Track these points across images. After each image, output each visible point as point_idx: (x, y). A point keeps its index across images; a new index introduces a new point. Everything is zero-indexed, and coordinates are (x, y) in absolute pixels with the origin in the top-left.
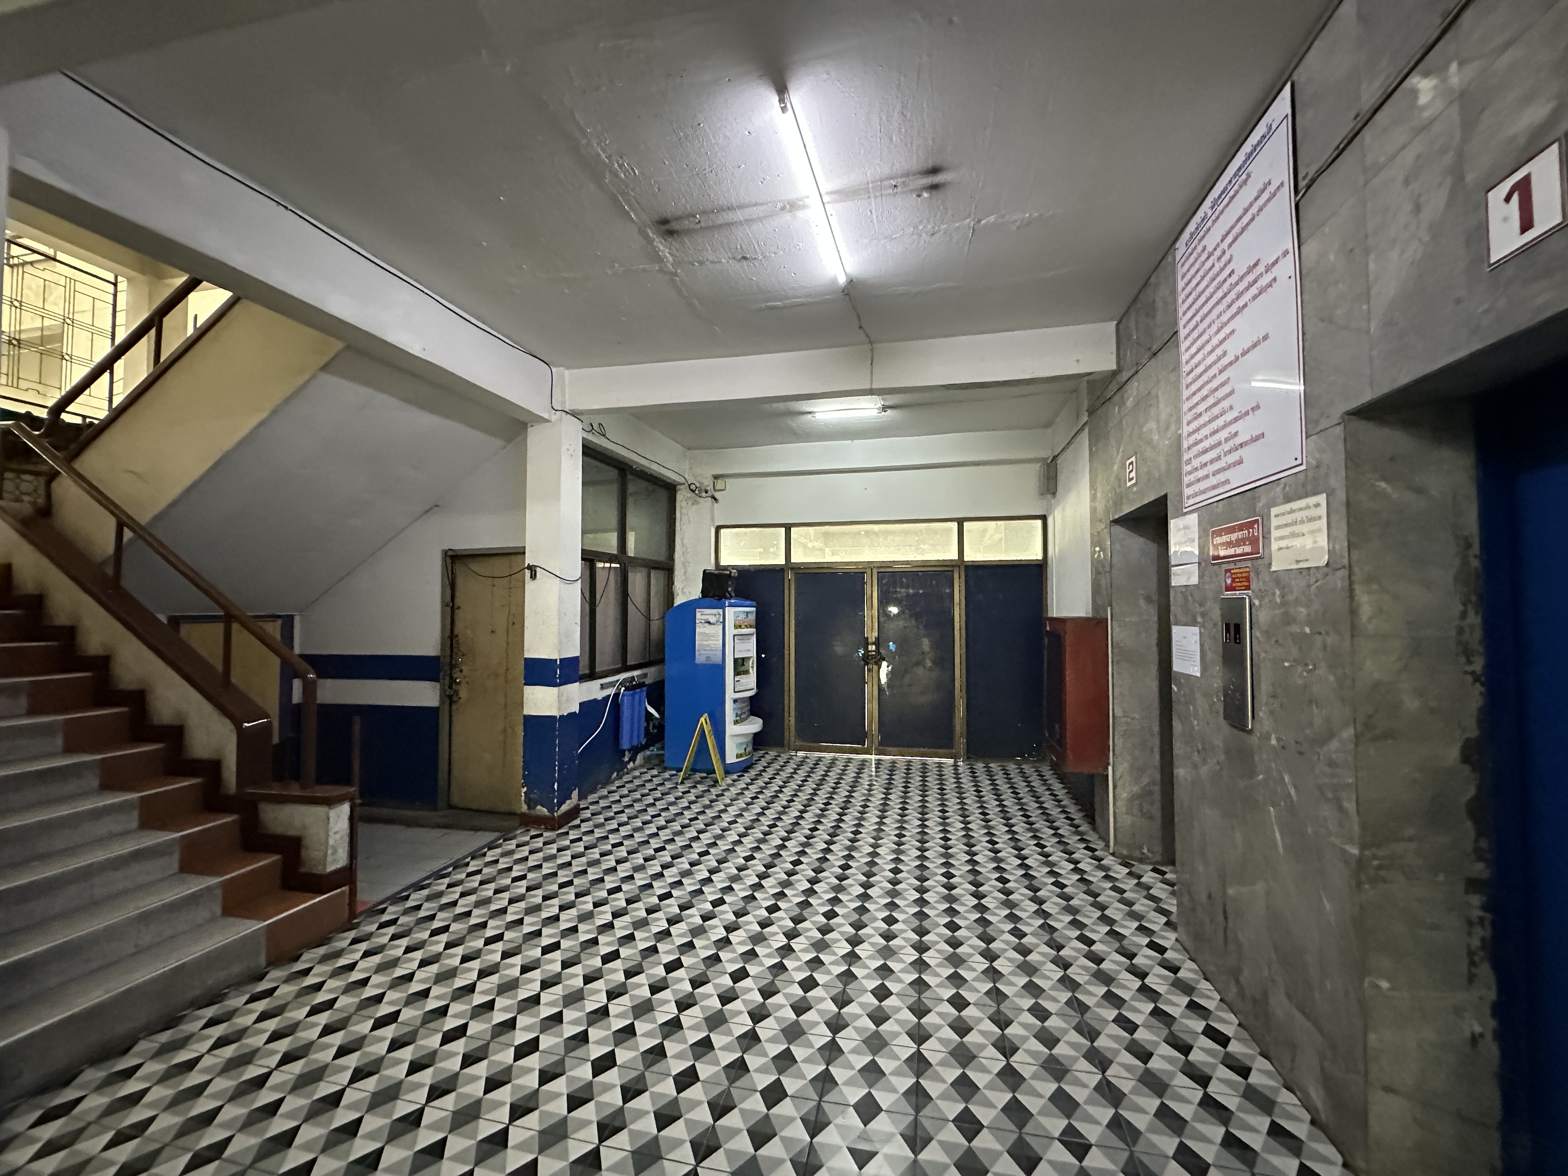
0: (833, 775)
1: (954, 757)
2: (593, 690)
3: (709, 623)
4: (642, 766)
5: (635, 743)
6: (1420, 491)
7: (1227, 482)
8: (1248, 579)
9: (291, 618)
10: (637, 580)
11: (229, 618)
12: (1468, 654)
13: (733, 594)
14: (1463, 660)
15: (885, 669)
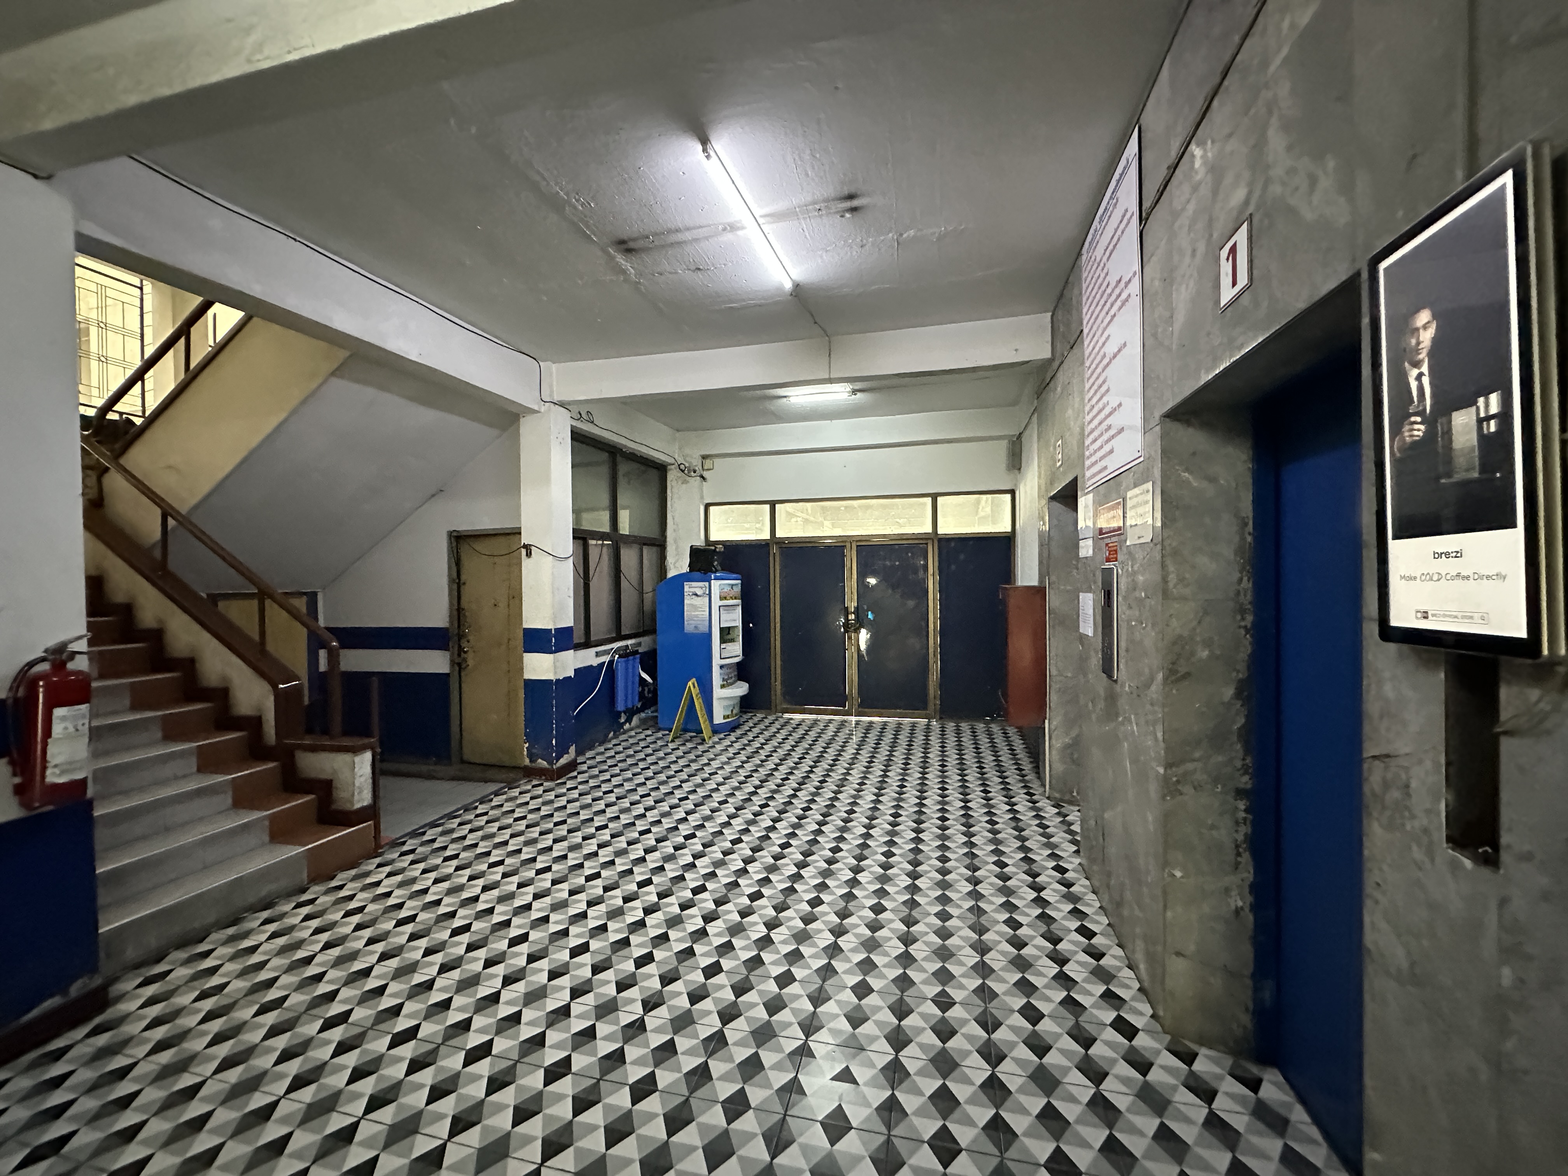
0: (813, 734)
1: (929, 718)
2: (588, 658)
3: (696, 595)
4: (638, 727)
5: (630, 706)
6: (1212, 480)
7: (1106, 468)
8: (1116, 551)
9: (315, 594)
10: (628, 556)
11: (263, 594)
12: (1242, 611)
13: (719, 568)
14: (1239, 617)
15: (864, 636)
